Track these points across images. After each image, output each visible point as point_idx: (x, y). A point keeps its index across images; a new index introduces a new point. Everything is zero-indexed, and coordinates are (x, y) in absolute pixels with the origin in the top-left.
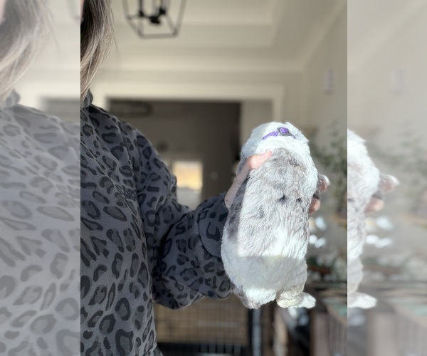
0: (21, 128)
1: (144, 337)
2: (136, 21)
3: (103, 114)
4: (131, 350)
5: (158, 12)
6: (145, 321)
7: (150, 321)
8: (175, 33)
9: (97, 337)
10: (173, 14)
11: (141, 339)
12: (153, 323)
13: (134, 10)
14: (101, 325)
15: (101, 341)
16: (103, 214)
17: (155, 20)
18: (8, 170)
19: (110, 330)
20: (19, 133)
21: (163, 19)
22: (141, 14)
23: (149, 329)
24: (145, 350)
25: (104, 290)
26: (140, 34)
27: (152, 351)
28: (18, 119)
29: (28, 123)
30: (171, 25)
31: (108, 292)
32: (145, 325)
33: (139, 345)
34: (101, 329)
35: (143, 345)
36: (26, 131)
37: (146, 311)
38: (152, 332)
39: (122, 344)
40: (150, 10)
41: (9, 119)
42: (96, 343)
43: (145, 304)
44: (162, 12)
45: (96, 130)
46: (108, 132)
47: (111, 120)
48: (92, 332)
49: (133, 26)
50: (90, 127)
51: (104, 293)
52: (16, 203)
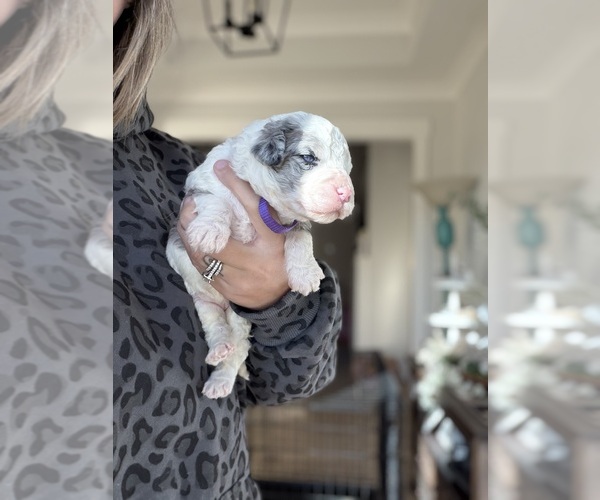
0: (67, 162)
1: (232, 462)
2: (222, 34)
3: (169, 143)
4: (215, 481)
5: (253, 20)
6: (233, 438)
7: (239, 439)
8: (276, 47)
9: (171, 462)
10: (272, 22)
11: (228, 464)
12: (243, 442)
13: (218, 18)
14: (176, 446)
15: (176, 467)
16: (167, 284)
17: (247, 31)
18: (44, 222)
19: (189, 452)
20: (64, 168)
21: (259, 30)
22: (229, 24)
23: (238, 449)
24: (233, 480)
25: (176, 394)
26: (227, 50)
27: (243, 480)
28: (63, 149)
29: (77, 155)
30: (269, 37)
31: (182, 398)
32: (232, 445)
33: (225, 473)
34: (176, 450)
35: (231, 472)
36: (74, 166)
37: (233, 424)
38: (242, 454)
39: (204, 472)
40: (240, 17)
41: (50, 149)
42: (168, 469)
43: (231, 415)
44: (258, 19)
45: (159, 165)
46: (175, 168)
47: (180, 151)
48: (162, 456)
49: (217, 41)
50: (150, 160)
51: (175, 400)
52: (56, 269)
